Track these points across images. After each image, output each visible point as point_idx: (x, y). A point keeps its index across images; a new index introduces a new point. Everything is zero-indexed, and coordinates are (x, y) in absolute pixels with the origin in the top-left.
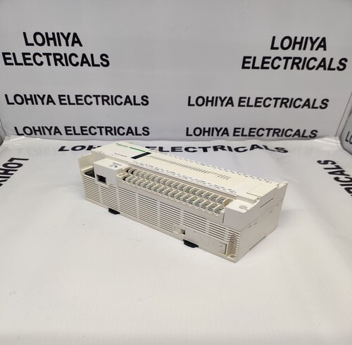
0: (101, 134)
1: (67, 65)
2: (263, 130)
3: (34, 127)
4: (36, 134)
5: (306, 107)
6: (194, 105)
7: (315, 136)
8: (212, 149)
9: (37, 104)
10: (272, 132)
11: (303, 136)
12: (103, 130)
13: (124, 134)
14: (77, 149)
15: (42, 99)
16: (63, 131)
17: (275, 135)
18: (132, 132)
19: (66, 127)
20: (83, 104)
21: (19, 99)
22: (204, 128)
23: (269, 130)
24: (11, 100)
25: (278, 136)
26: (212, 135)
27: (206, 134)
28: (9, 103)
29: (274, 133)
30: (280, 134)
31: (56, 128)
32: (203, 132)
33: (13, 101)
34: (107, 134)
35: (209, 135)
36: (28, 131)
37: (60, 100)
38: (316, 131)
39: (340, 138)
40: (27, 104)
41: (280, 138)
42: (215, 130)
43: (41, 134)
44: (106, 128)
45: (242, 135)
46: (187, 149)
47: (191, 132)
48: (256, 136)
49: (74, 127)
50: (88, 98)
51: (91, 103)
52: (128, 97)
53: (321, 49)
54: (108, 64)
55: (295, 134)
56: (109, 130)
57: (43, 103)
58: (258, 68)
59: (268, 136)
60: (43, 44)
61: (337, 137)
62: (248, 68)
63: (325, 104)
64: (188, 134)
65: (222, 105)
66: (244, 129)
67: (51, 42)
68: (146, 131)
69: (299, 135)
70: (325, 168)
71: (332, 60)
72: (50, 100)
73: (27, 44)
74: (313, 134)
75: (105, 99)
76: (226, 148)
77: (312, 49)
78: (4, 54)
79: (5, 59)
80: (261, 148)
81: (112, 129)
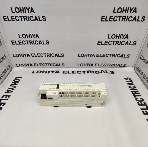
1: (34, 44)
2: (106, 64)
4: (24, 66)
5: (121, 57)
6: (80, 56)
12: (48, 65)
13: (55, 66)
15: (26, 55)
19: (34, 64)
28: (14, 57)
29: (110, 65)
32: (84, 65)
35: (86, 66)
36: (21, 65)
40: (20, 57)
42: (88, 64)
45: (98, 66)
46: (78, 72)
48: (103, 66)
49: (37, 64)
50: (42, 55)
51: (43, 56)
52: (56, 54)
53: (126, 38)
54: (49, 44)
55: (118, 66)
56: (50, 65)
57: (26, 56)
58: (103, 44)
59: (108, 66)
60: (25, 38)
61: (133, 67)
62: (100, 44)
63: (128, 56)
64: (78, 66)
65: (90, 56)
66: (98, 64)
67: (29, 37)
68: (63, 65)
69: (119, 66)
70: (127, 82)
71: (130, 42)
72: (28, 55)
73: (20, 38)
74: (125, 66)
75: (48, 55)
76: (92, 72)
77: (123, 38)
78: (12, 41)
79: (12, 43)
80: (104, 72)
81: (51, 64)
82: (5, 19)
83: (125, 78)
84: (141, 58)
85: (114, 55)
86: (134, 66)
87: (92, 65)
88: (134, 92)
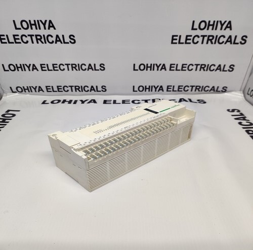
0: (72, 91)
1: (46, 43)
2: (188, 87)
3: (23, 87)
4: (25, 92)
5: (218, 71)
6: (137, 70)
7: (225, 91)
8: (151, 101)
9: (25, 70)
10: (194, 88)
11: (217, 91)
12: (74, 88)
13: (88, 91)
14: (55, 102)
15: (29, 67)
16: (44, 89)
17: (197, 90)
18: (94, 90)
19: (46, 87)
20: (58, 70)
21: (12, 68)
22: (146, 86)
23: (192, 87)
24: (7, 68)
25: (199, 91)
26: (152, 91)
27: (147, 90)
28: (5, 70)
30: (200, 89)
31: (40, 87)
32: (145, 89)
33: (8, 69)
34: (76, 91)
35: (149, 91)
36: (19, 90)
37: (42, 67)
38: (226, 87)
39: (244, 92)
40: (18, 70)
42: (153, 87)
43: (29, 92)
45: (173, 91)
46: (133, 102)
47: (136, 89)
48: (183, 91)
49: (52, 87)
50: (61, 66)
51: (64, 69)
52: (90, 65)
53: (228, 29)
54: (74, 42)
55: (211, 89)
57: (29, 70)
58: (183, 43)
59: (192, 90)
60: (28, 28)
61: (241, 92)
62: (176, 43)
63: (232, 68)
64: (134, 91)
65: (158, 70)
66: (174, 86)
67: (33, 27)
68: (104, 89)
69: (214, 90)
70: (232, 115)
71: (236, 37)
72: (34, 67)
73: (16, 29)
75: (74, 67)
77: (221, 29)
79: (1, 39)
80: (186, 101)
81: (79, 88)
83: (228, 110)
86: (242, 89)
87: (161, 89)
88: (250, 132)
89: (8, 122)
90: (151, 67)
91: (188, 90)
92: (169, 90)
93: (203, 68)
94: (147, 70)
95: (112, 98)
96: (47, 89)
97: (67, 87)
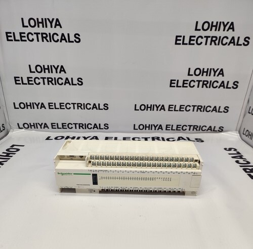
0: (76, 128)
3: (30, 124)
4: (31, 128)
6: (138, 110)
8: (151, 139)
10: (192, 128)
11: (214, 131)
12: (77, 126)
14: (58, 138)
16: (50, 126)
17: (195, 129)
18: (97, 127)
19: (52, 124)
20: (64, 109)
25: (197, 130)
26: (151, 129)
27: (147, 128)
29: (194, 128)
30: (198, 129)
32: (145, 127)
33: (19, 107)
34: (80, 128)
35: (149, 129)
38: (223, 127)
41: (198, 131)
42: (153, 126)
43: (35, 128)
44: (79, 124)
45: (172, 129)
48: (181, 130)
49: (57, 124)
50: (68, 105)
51: (70, 108)
52: (94, 104)
53: (221, 76)
54: (82, 84)
55: (208, 129)
56: (81, 126)
57: (38, 108)
58: (180, 87)
59: (190, 130)
60: (41, 72)
61: (238, 132)
62: (174, 87)
63: (226, 109)
64: (134, 129)
65: (157, 110)
66: (172, 126)
67: (47, 71)
68: (106, 126)
69: (211, 129)
70: (229, 154)
71: (228, 82)
72: (43, 106)
73: (31, 72)
74: (221, 130)
75: (80, 106)
76: (161, 139)
77: (214, 75)
78: (15, 78)
79: (16, 81)
80: (184, 139)
81: (83, 125)
82: (9, 38)
83: (225, 149)
84: (250, 112)
85: (200, 108)
86: (238, 129)
87: (160, 127)
88: (248, 170)
89: (12, 156)
90: (151, 108)
91: (186, 129)
92: (168, 129)
93: (200, 109)
94: (147, 110)
95: (114, 135)
96: (52, 126)
97: (72, 124)
